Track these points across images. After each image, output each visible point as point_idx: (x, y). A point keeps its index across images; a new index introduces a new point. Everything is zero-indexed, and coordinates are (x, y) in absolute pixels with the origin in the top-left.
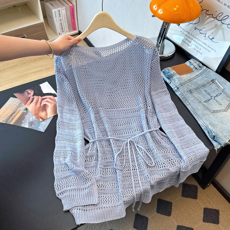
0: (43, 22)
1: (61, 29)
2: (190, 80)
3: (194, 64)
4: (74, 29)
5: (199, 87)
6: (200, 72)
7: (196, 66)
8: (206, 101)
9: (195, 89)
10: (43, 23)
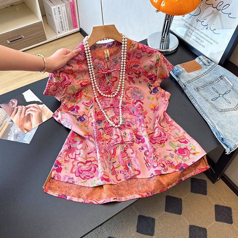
0: (41, 21)
1: (61, 28)
2: (198, 78)
3: (204, 60)
4: (75, 26)
5: (207, 84)
6: (208, 69)
7: (205, 61)
8: (214, 99)
9: (202, 87)
10: (42, 23)
